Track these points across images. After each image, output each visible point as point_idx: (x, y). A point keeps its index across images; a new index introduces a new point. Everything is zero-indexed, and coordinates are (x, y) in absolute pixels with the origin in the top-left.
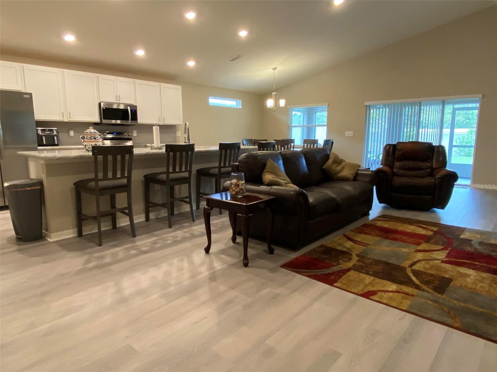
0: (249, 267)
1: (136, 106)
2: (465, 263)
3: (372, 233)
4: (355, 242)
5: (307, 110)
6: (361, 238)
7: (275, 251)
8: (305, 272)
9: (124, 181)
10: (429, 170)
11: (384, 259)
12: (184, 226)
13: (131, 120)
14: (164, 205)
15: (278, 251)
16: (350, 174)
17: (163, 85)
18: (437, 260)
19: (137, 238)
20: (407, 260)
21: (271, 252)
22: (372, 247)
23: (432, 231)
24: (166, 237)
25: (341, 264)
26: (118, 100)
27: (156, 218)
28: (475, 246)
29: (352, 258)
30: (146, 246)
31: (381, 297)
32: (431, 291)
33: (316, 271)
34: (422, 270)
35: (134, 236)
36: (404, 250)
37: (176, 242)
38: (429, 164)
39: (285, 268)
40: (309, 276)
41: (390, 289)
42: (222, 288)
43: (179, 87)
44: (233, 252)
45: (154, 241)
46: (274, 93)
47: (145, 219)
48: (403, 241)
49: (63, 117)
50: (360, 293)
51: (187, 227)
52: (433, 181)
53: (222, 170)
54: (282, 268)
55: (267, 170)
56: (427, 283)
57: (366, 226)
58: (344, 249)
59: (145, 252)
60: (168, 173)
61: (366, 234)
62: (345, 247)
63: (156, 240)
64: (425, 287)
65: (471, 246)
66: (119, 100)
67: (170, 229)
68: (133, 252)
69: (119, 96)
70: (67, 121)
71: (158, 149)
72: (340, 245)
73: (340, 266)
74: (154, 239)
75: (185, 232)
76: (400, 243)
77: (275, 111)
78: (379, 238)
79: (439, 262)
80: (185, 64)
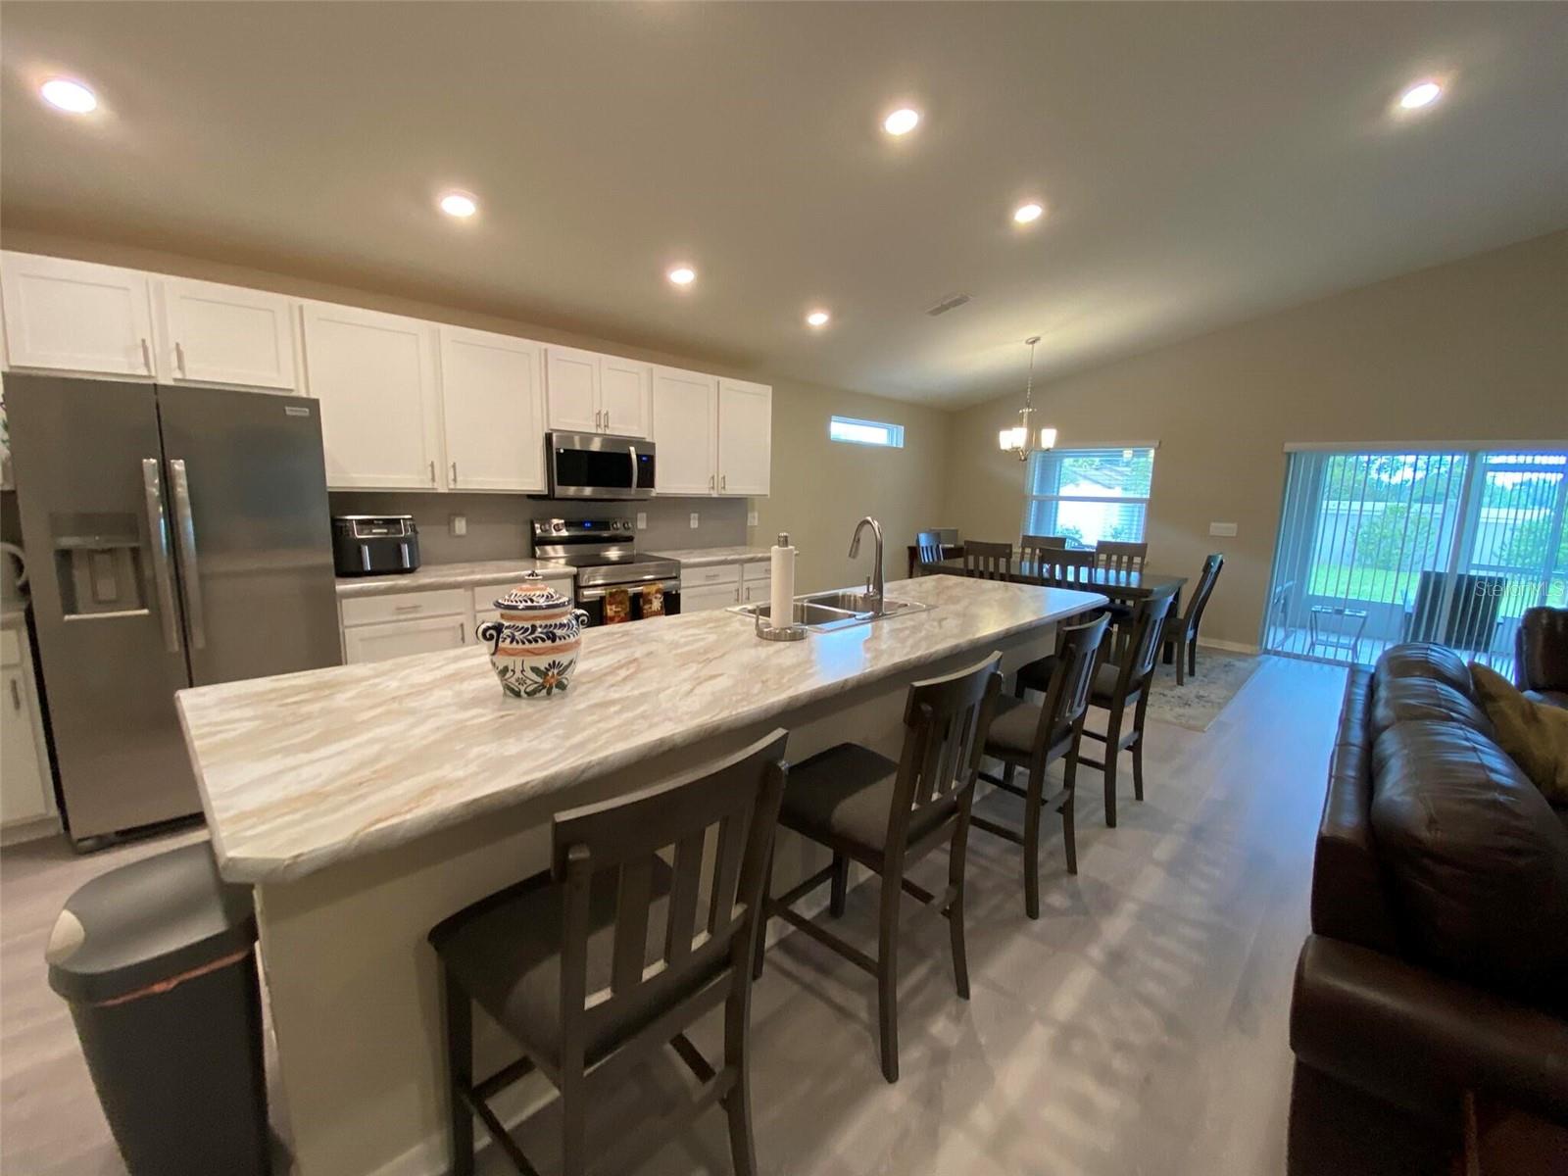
1: (652, 446)
13: (638, 487)
17: (727, 382)
26: (603, 426)
43: (767, 391)
46: (1026, 411)
49: (433, 480)
66: (606, 426)
69: (607, 414)
70: (447, 491)
77: (1024, 460)
80: (799, 320)
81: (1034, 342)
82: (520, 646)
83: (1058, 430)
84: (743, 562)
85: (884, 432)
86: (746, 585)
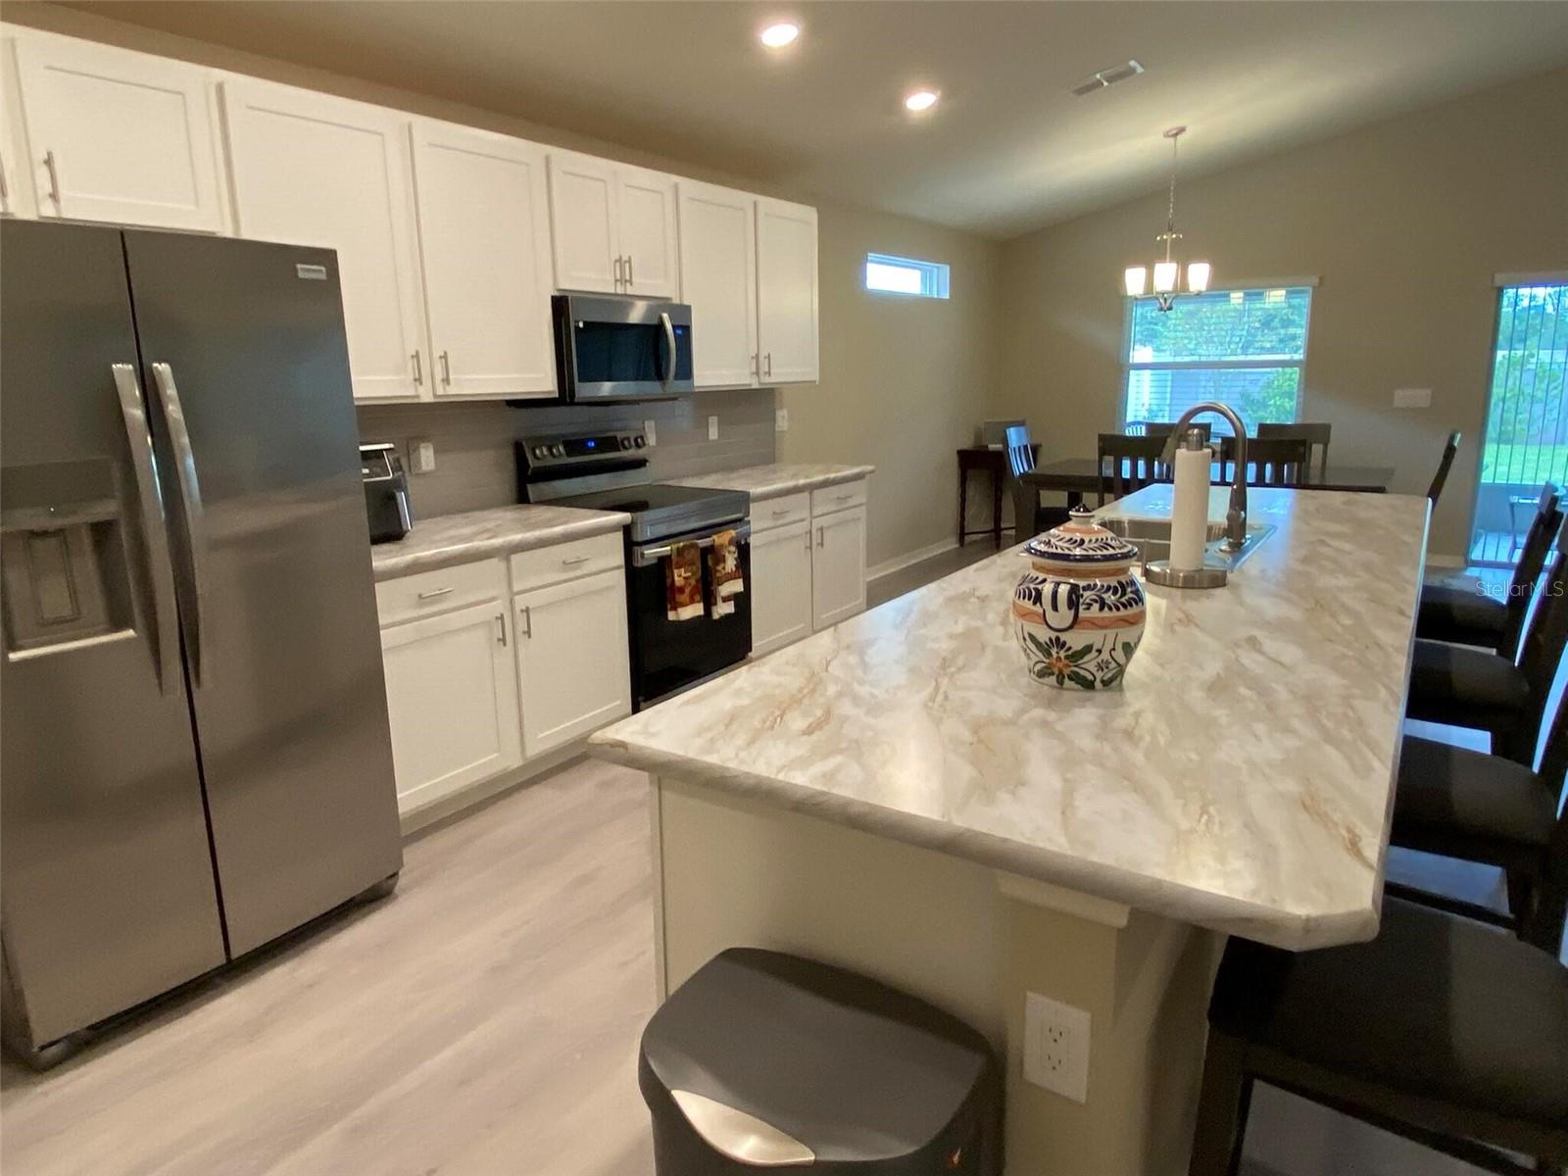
1: (687, 310)
13: (675, 377)
17: (765, 204)
26: (626, 281)
43: (811, 215)
46: (1169, 236)
49: (418, 380)
66: (628, 282)
69: (630, 261)
70: (433, 399)
80: (894, 104)
81: (1176, 135)
82: (1115, 613)
83: (1213, 263)
84: (811, 488)
85: (916, 274)
86: (817, 523)
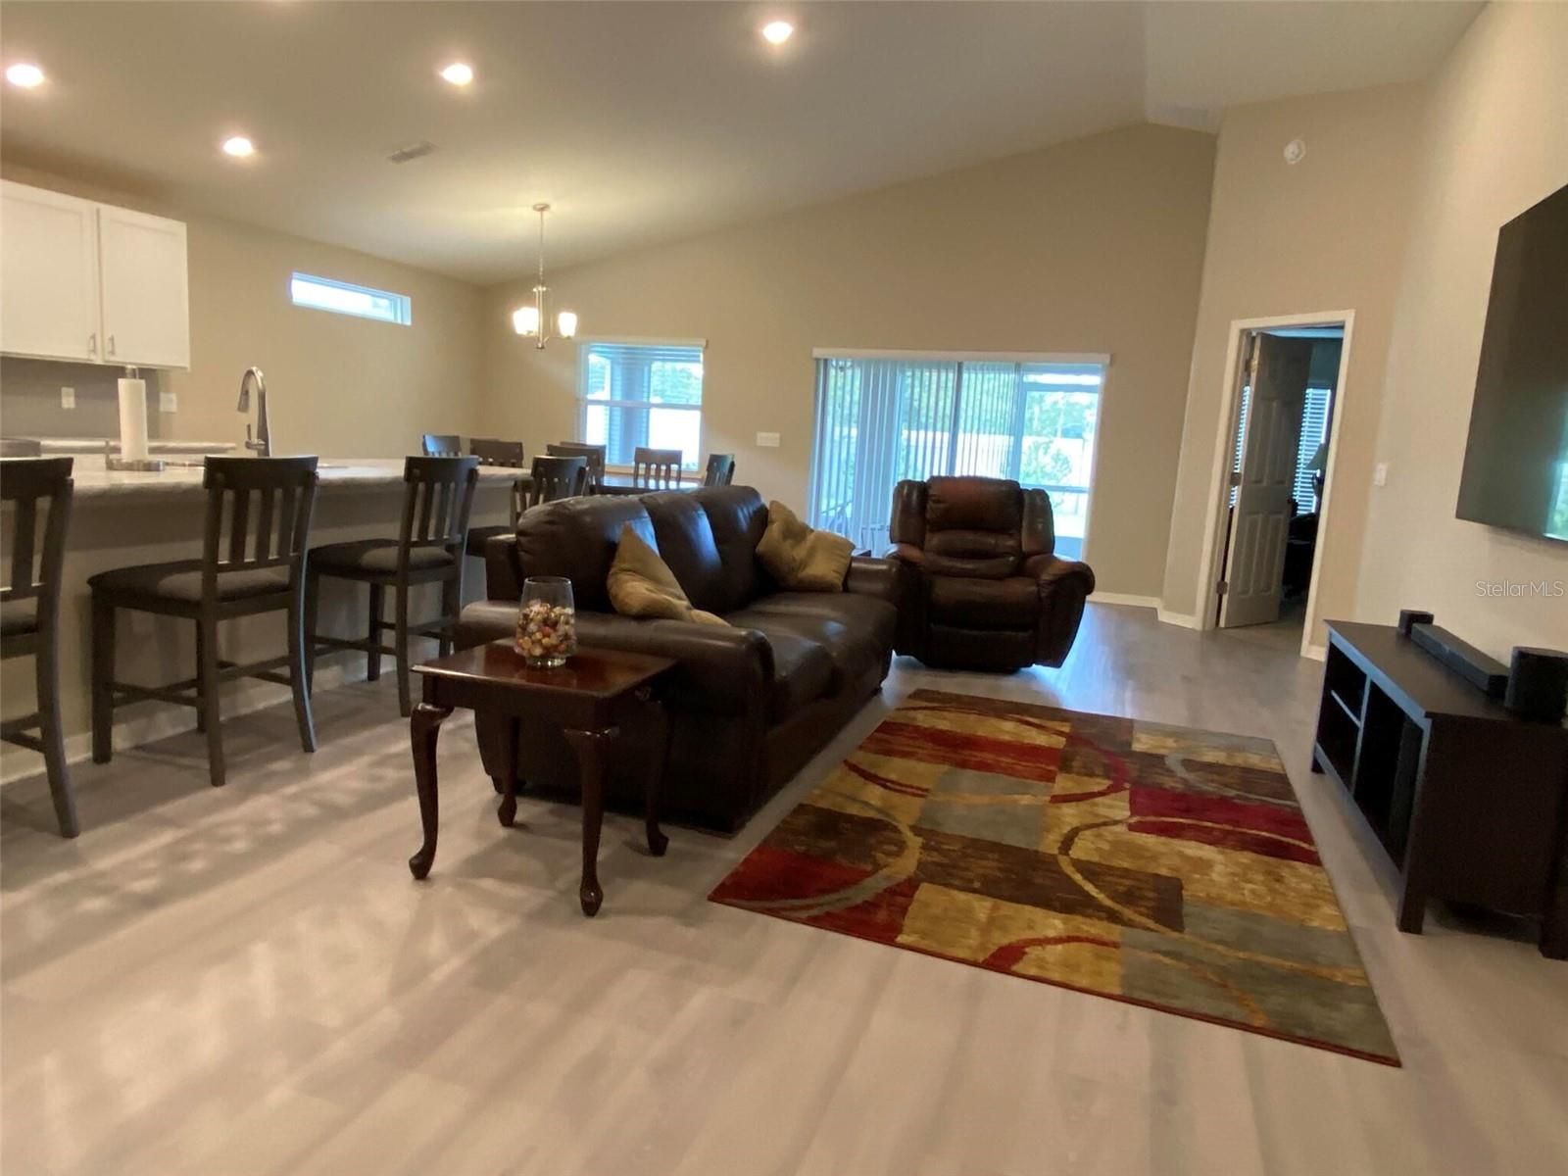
0: (605, 915)
2: (1182, 826)
3: (921, 751)
4: (888, 784)
5: (623, 353)
6: (895, 768)
7: (673, 844)
8: (793, 909)
9: (28, 607)
10: (1012, 558)
11: (988, 835)
12: (274, 774)
14: (171, 694)
15: (678, 840)
16: (834, 571)
17: (108, 211)
18: (1116, 823)
19: (82, 840)
20: (1048, 830)
21: (658, 846)
22: (940, 798)
23: (1061, 733)
24: (218, 825)
25: (885, 866)
27: (137, 748)
28: (1179, 775)
29: (904, 842)
30: (146, 874)
31: (1041, 963)
32: (1151, 924)
33: (828, 898)
34: (1096, 859)
35: (68, 831)
36: (1025, 800)
37: (270, 847)
38: (1011, 543)
39: (728, 900)
40: (813, 921)
41: (1051, 933)
42: (542, 1012)
43: (179, 229)
44: (516, 861)
45: (168, 846)
46: (539, 289)
47: (90, 754)
48: (1009, 771)
50: (981, 959)
51: (288, 777)
52: (1034, 588)
53: (417, 553)
54: (715, 904)
55: (623, 566)
56: (1129, 898)
57: (887, 727)
58: (872, 814)
59: (150, 902)
60: (209, 566)
61: (905, 755)
62: (867, 804)
63: (177, 842)
64: (1128, 913)
65: (1170, 772)
67: (217, 792)
68: (95, 904)
71: (138, 470)
72: (854, 799)
73: (885, 872)
74: (166, 837)
75: (294, 797)
76: (1004, 780)
77: (542, 348)
78: (945, 768)
79: (1120, 829)
80: (210, 144)
81: (543, 209)
